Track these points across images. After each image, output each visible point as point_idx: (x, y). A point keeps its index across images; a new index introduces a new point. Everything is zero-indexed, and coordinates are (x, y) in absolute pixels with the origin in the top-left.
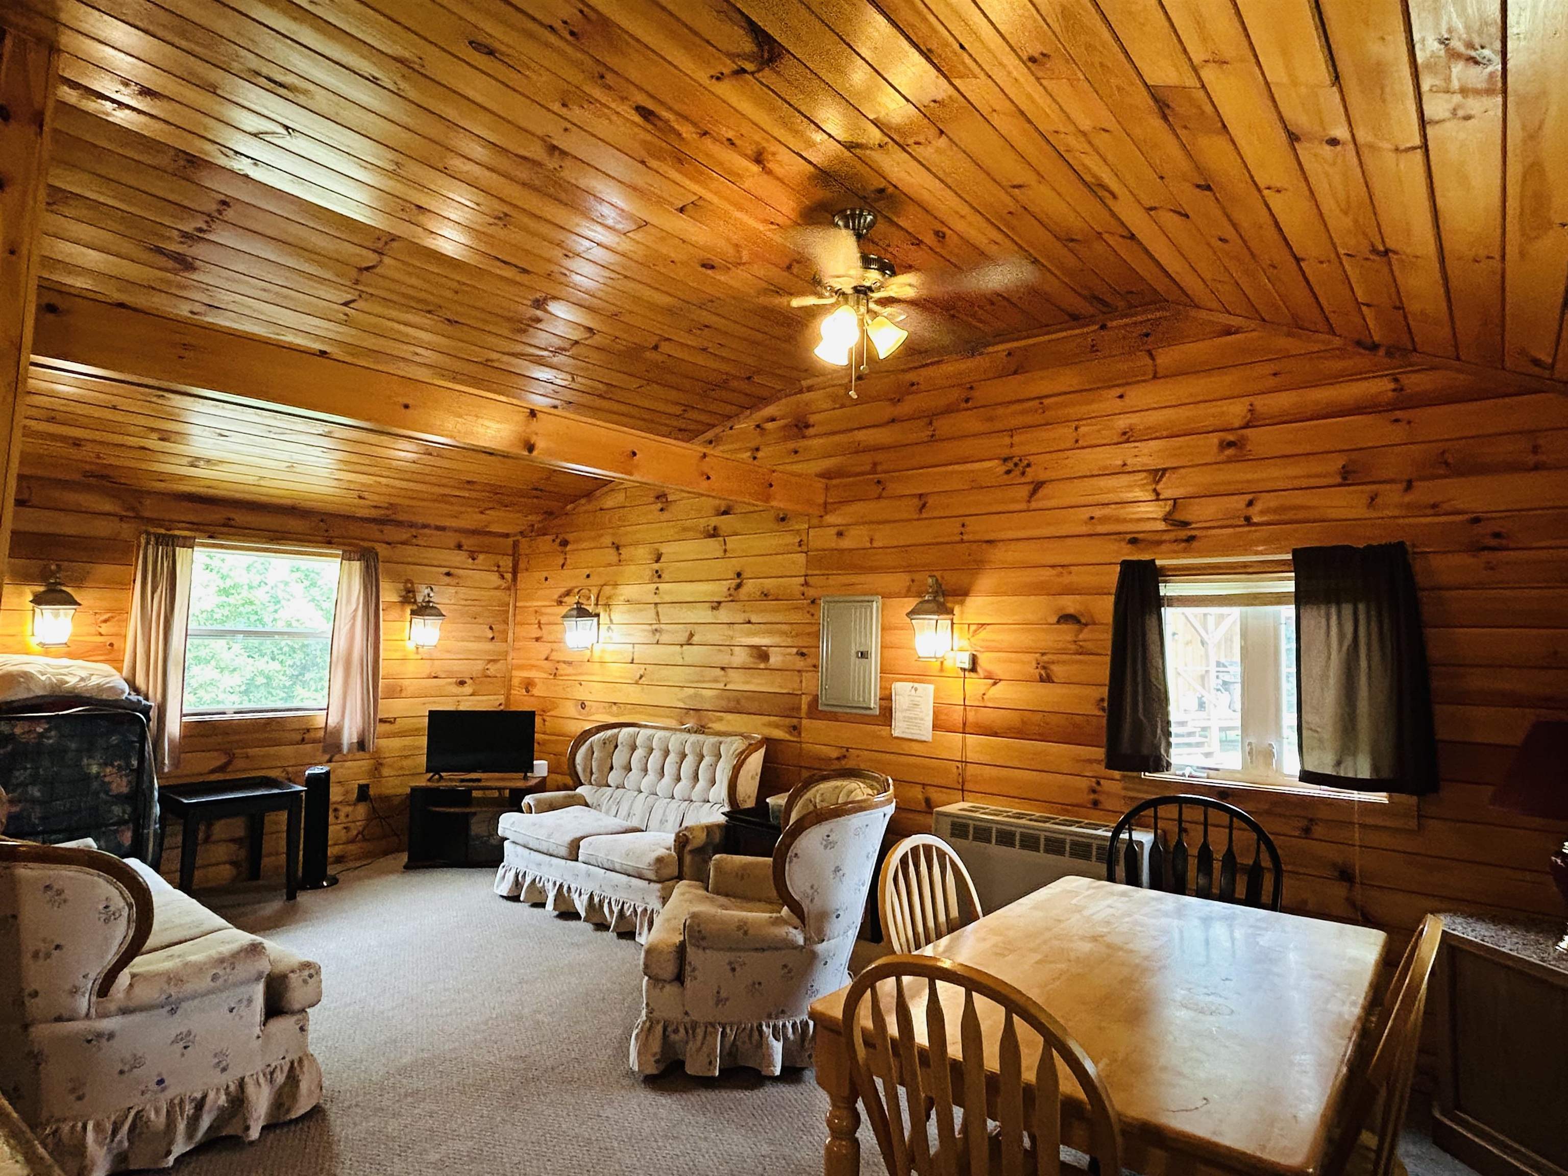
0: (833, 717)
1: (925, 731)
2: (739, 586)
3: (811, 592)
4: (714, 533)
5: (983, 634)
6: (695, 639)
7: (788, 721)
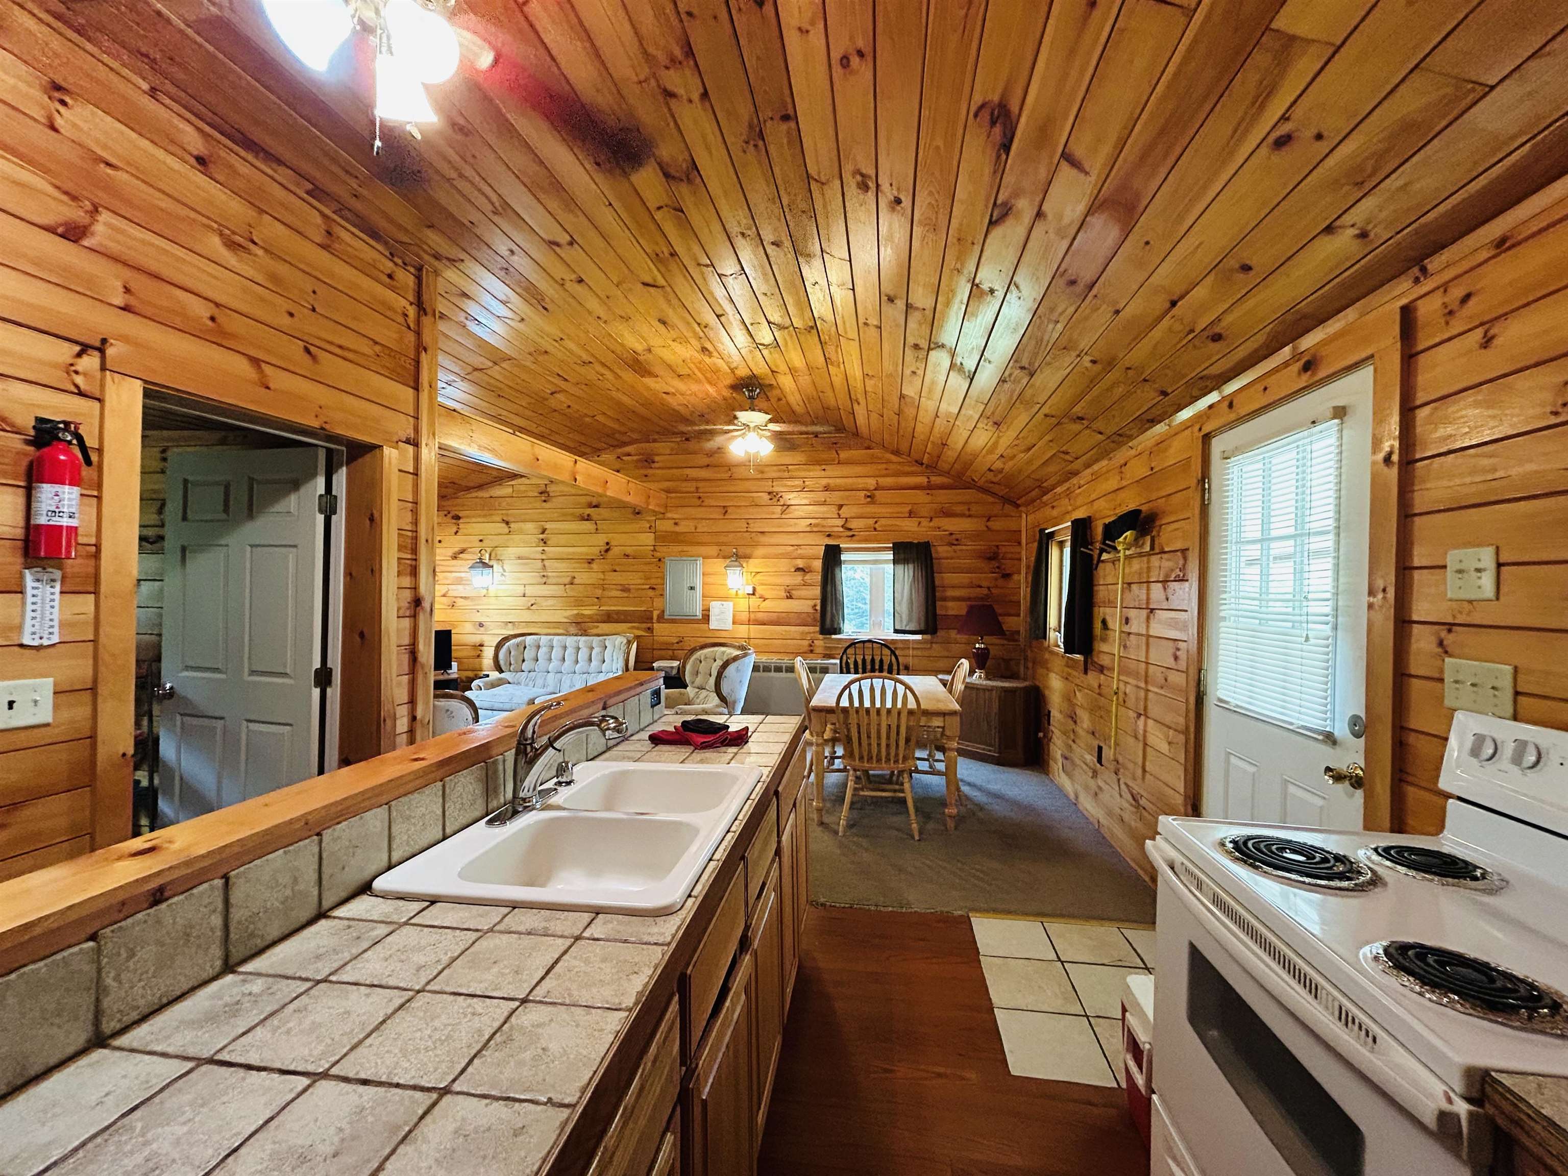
0: (673, 621)
1: (729, 626)
2: (607, 551)
3: (658, 555)
4: (588, 518)
5: (759, 577)
6: (576, 581)
7: (644, 625)
